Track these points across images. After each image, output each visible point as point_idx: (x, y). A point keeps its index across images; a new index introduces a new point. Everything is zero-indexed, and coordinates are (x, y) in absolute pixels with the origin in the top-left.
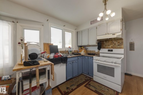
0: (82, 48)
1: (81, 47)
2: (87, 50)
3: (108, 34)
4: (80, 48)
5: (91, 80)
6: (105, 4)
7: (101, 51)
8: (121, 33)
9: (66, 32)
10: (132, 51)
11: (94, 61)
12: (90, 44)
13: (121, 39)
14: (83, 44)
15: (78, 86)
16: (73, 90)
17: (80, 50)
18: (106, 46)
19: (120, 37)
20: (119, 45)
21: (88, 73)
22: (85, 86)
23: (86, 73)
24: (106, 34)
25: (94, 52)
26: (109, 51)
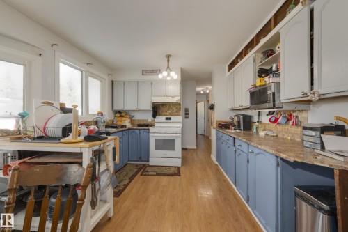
0: (123, 114)
1: (120, 113)
2: (133, 118)
3: (167, 96)
4: (118, 115)
5: (146, 167)
6: (168, 61)
7: (156, 120)
8: (179, 98)
9: (90, 79)
10: (187, 119)
11: (150, 134)
12: (141, 108)
13: (179, 104)
14: (127, 108)
15: (132, 178)
16: (126, 186)
17: (120, 119)
18: (163, 112)
19: (179, 102)
20: (177, 112)
21: (140, 158)
22: (141, 175)
23: (136, 159)
24: (164, 96)
25: (145, 123)
26: (167, 119)
